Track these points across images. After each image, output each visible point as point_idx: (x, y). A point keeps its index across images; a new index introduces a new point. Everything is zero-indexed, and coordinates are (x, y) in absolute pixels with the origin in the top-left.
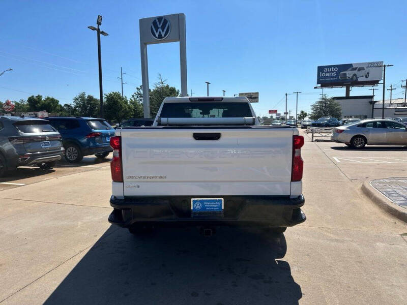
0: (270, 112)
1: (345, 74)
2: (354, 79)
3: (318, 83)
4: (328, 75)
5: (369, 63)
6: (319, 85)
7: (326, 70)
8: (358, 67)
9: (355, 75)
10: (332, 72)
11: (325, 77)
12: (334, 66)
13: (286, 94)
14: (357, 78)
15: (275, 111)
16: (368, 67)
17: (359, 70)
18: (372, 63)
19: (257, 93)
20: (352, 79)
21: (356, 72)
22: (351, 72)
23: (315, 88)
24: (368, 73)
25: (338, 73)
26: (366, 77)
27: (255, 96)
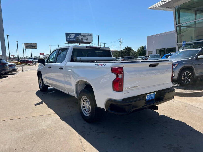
0: (41, 54)
1: (78, 38)
2: (82, 40)
3: (66, 41)
4: (70, 37)
5: (87, 34)
6: (67, 42)
7: (69, 35)
8: (83, 35)
9: (82, 38)
10: (72, 36)
11: (70, 38)
12: (73, 34)
13: (50, 45)
14: (83, 40)
15: (43, 54)
16: (87, 36)
17: (84, 37)
18: (88, 34)
19: (36, 44)
20: (81, 40)
21: (82, 37)
22: (80, 37)
23: (66, 43)
24: (87, 38)
25: (75, 37)
26: (87, 40)
27: (34, 45)
